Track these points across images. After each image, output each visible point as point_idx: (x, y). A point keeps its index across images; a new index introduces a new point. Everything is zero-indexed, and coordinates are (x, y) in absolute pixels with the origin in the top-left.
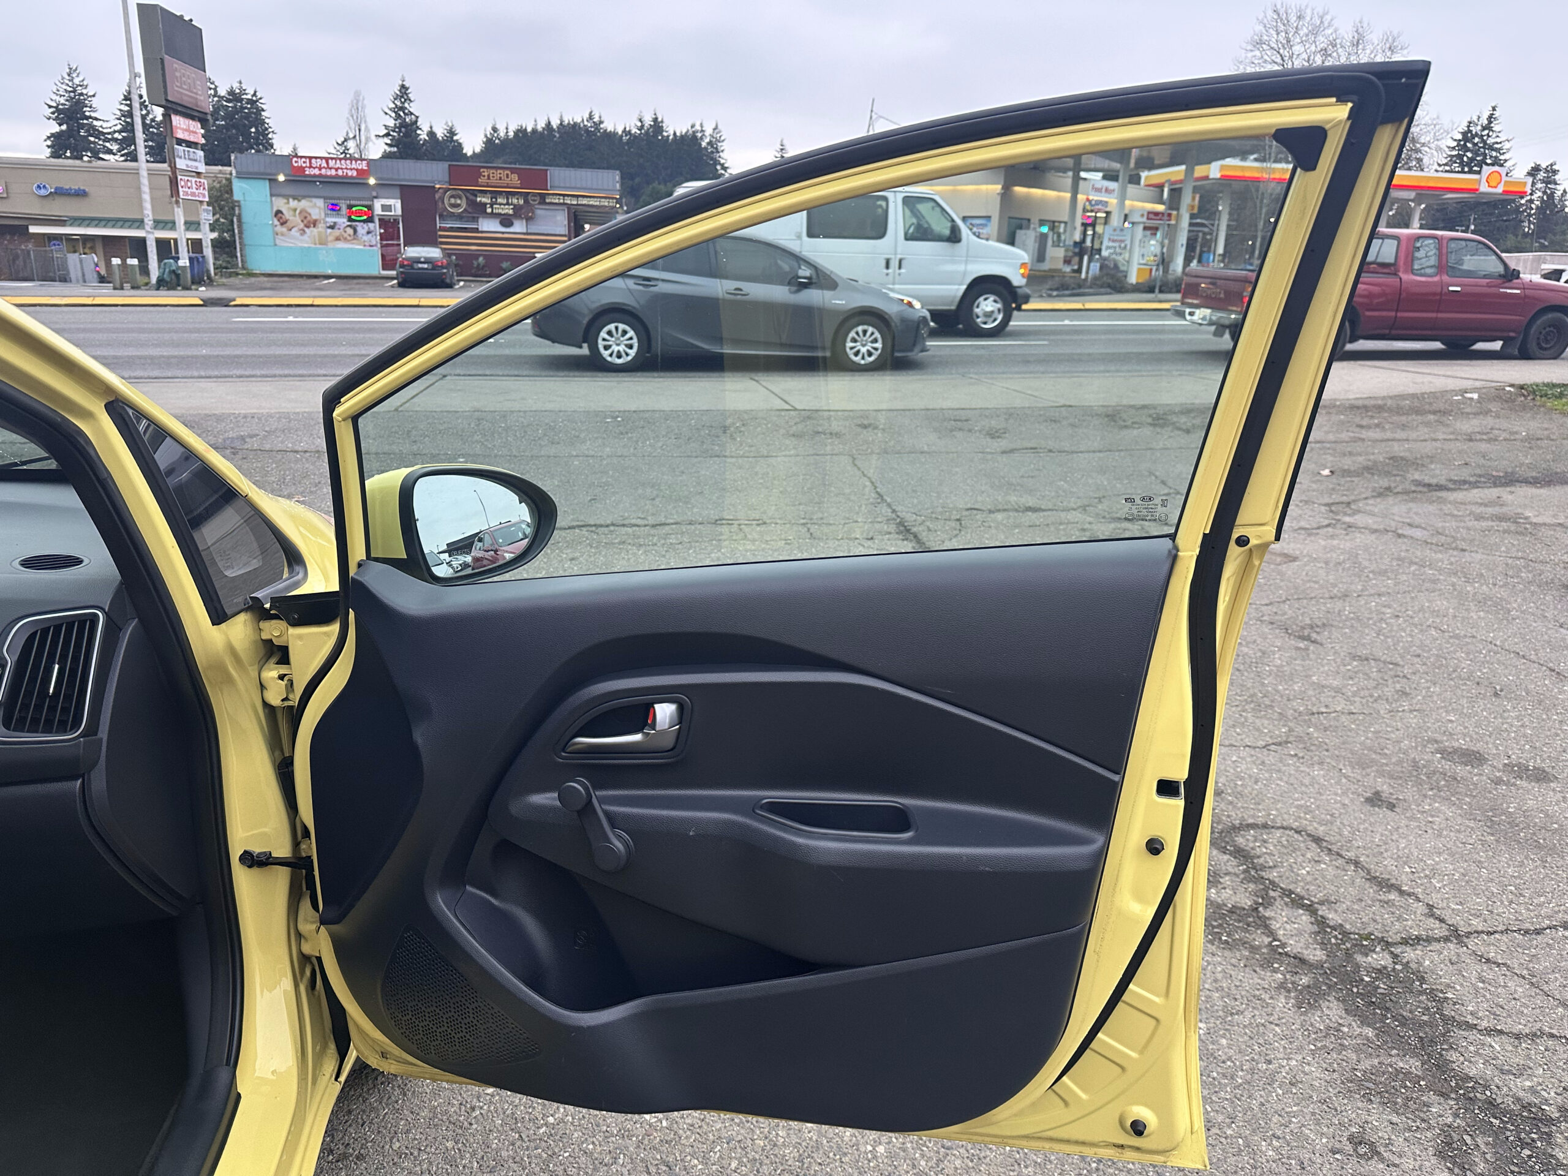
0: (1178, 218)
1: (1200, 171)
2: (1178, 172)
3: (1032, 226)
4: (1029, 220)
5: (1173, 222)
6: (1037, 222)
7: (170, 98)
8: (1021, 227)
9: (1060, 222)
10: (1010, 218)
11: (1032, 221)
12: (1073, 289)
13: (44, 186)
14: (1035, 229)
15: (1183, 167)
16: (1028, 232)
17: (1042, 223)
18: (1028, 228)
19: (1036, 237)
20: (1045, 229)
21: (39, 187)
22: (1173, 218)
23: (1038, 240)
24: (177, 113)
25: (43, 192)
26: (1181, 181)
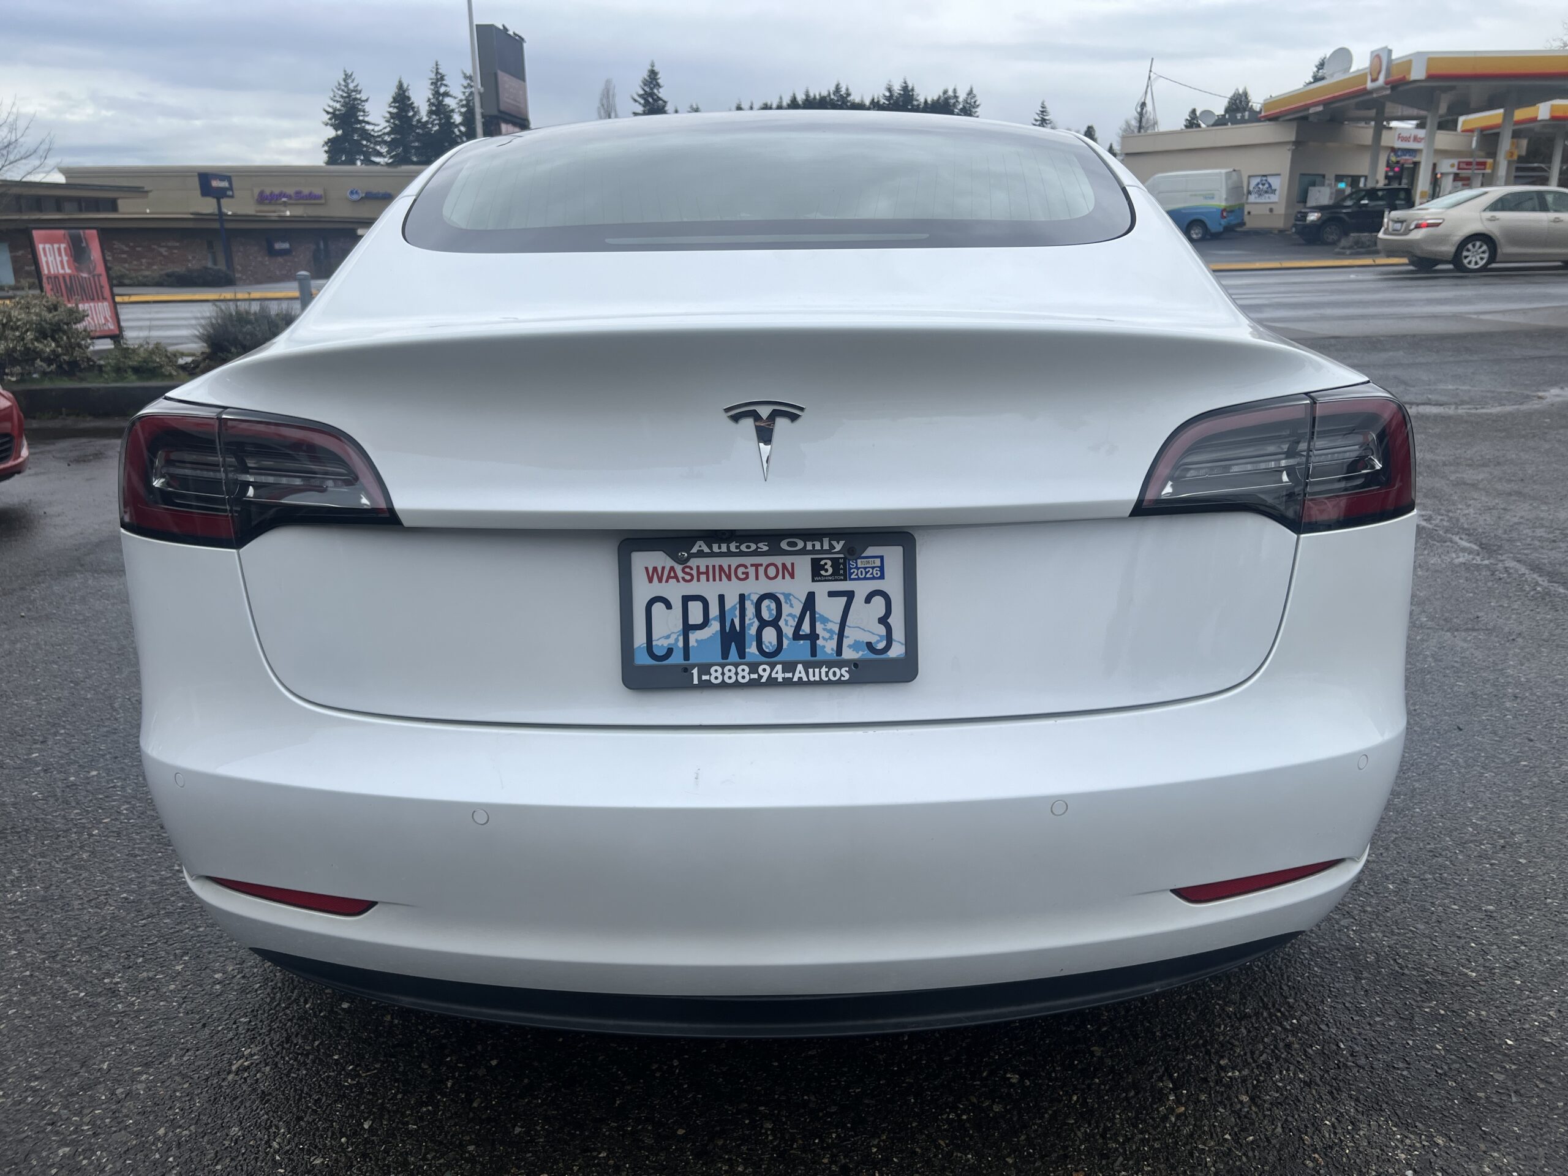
0: (1495, 167)
1: (1521, 114)
2: (1494, 116)
3: (1327, 182)
4: (1324, 176)
5: (1488, 171)
6: (1333, 177)
7: (502, 107)
8: (1314, 184)
9: (1359, 177)
10: (1303, 175)
11: (1327, 177)
12: (1369, 246)
13: (356, 192)
14: (1330, 185)
15: (1501, 111)
16: (1322, 189)
17: (1339, 178)
18: (1323, 185)
19: (1331, 193)
20: (1342, 185)
21: (352, 193)
22: (1488, 166)
23: (1334, 196)
24: (507, 122)
25: (355, 197)
26: (1498, 126)
